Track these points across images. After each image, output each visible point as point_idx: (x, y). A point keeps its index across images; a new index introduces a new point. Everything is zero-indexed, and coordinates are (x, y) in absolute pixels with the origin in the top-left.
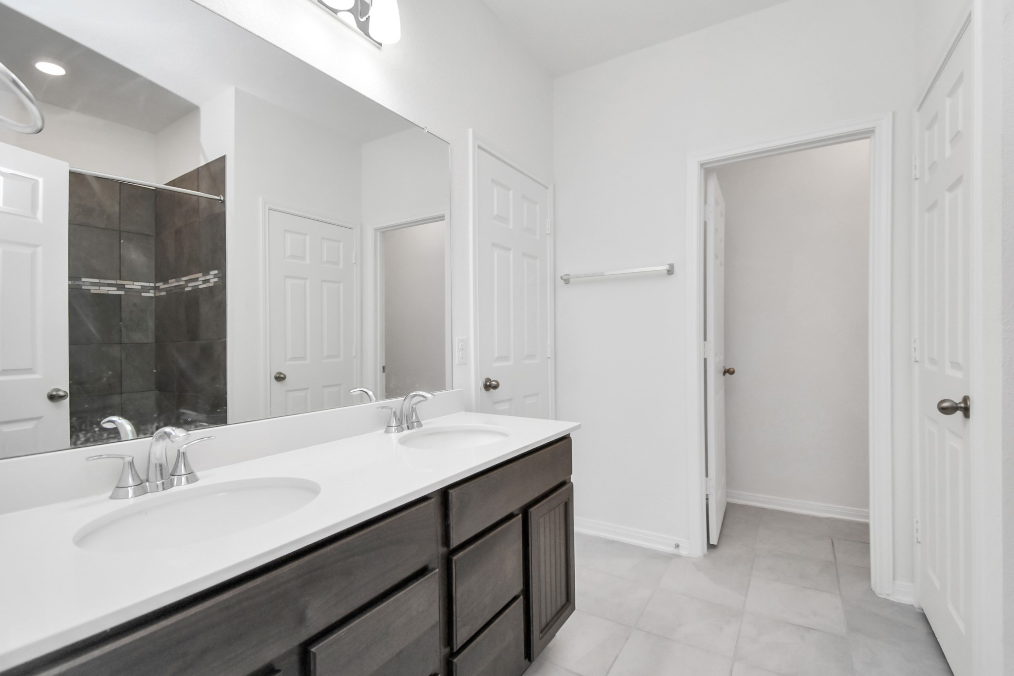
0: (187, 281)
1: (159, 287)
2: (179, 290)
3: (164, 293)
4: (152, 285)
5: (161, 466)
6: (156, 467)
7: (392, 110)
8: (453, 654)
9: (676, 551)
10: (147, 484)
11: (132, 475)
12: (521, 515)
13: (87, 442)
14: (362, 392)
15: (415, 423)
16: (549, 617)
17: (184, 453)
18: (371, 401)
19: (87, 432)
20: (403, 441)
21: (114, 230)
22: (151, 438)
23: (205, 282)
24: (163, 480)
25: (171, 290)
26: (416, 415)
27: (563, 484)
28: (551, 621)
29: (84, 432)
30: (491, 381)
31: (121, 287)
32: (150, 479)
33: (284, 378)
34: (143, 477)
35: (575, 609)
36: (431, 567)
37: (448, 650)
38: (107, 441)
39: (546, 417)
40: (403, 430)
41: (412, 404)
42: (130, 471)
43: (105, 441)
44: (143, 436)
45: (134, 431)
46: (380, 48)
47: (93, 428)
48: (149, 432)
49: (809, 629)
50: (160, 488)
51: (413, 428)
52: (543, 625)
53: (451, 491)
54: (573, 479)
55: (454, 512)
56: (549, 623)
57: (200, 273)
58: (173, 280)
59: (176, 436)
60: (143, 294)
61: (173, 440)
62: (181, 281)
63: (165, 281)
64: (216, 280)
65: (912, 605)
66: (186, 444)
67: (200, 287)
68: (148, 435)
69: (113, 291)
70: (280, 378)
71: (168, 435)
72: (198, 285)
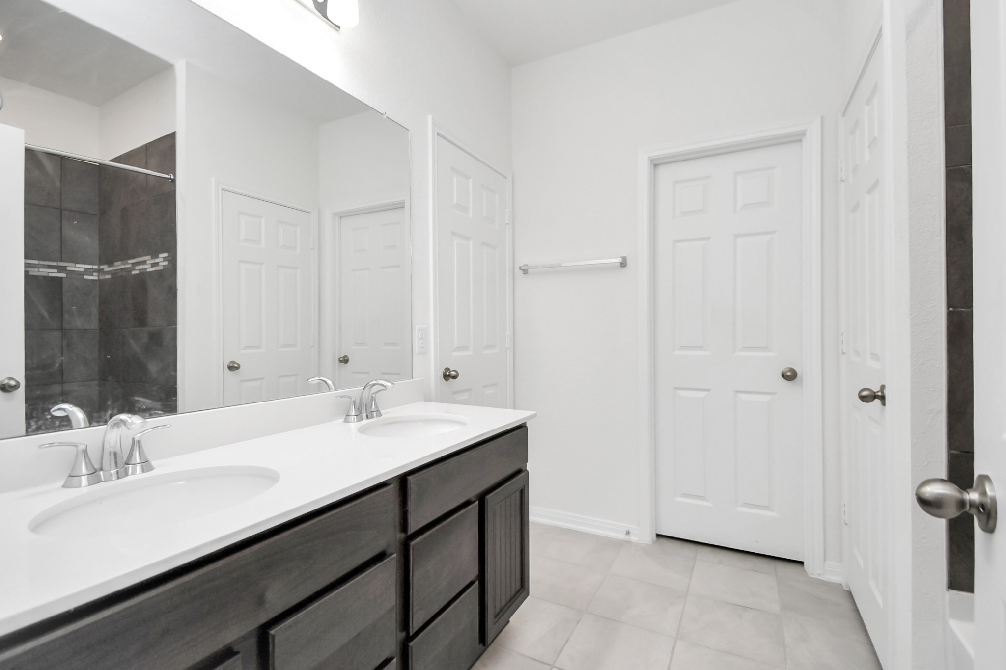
0: (134, 264)
1: (103, 269)
2: (124, 274)
3: (108, 277)
4: (96, 267)
5: (115, 454)
6: (110, 455)
7: (351, 94)
8: (409, 638)
9: (627, 538)
10: (101, 473)
11: (86, 464)
12: (477, 502)
13: (38, 430)
14: (319, 381)
15: (375, 413)
16: (504, 603)
17: (139, 441)
18: (330, 390)
19: (38, 419)
20: (362, 431)
21: (55, 208)
22: (106, 426)
23: (153, 265)
24: (117, 468)
25: (116, 274)
26: (376, 404)
27: (519, 472)
28: (505, 606)
29: (35, 419)
30: (450, 371)
31: (61, 269)
32: (105, 467)
33: (237, 368)
34: (97, 466)
35: (528, 595)
36: (388, 552)
37: (403, 634)
38: (60, 428)
39: (506, 407)
40: (362, 419)
41: (371, 393)
42: (83, 459)
43: (57, 429)
44: (96, 424)
45: (86, 419)
46: (338, 31)
47: (46, 415)
48: (103, 420)
49: (745, 608)
50: (114, 477)
51: (372, 417)
52: (498, 610)
53: (410, 478)
54: (529, 467)
55: (412, 498)
56: (503, 608)
57: (148, 255)
58: (119, 263)
59: (132, 423)
60: (86, 277)
61: (129, 427)
62: (128, 264)
63: (110, 263)
64: (166, 263)
65: (841, 584)
66: (140, 433)
67: (148, 270)
68: (101, 423)
69: (54, 273)
70: (233, 367)
71: (124, 422)
72: (146, 269)
